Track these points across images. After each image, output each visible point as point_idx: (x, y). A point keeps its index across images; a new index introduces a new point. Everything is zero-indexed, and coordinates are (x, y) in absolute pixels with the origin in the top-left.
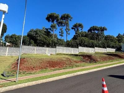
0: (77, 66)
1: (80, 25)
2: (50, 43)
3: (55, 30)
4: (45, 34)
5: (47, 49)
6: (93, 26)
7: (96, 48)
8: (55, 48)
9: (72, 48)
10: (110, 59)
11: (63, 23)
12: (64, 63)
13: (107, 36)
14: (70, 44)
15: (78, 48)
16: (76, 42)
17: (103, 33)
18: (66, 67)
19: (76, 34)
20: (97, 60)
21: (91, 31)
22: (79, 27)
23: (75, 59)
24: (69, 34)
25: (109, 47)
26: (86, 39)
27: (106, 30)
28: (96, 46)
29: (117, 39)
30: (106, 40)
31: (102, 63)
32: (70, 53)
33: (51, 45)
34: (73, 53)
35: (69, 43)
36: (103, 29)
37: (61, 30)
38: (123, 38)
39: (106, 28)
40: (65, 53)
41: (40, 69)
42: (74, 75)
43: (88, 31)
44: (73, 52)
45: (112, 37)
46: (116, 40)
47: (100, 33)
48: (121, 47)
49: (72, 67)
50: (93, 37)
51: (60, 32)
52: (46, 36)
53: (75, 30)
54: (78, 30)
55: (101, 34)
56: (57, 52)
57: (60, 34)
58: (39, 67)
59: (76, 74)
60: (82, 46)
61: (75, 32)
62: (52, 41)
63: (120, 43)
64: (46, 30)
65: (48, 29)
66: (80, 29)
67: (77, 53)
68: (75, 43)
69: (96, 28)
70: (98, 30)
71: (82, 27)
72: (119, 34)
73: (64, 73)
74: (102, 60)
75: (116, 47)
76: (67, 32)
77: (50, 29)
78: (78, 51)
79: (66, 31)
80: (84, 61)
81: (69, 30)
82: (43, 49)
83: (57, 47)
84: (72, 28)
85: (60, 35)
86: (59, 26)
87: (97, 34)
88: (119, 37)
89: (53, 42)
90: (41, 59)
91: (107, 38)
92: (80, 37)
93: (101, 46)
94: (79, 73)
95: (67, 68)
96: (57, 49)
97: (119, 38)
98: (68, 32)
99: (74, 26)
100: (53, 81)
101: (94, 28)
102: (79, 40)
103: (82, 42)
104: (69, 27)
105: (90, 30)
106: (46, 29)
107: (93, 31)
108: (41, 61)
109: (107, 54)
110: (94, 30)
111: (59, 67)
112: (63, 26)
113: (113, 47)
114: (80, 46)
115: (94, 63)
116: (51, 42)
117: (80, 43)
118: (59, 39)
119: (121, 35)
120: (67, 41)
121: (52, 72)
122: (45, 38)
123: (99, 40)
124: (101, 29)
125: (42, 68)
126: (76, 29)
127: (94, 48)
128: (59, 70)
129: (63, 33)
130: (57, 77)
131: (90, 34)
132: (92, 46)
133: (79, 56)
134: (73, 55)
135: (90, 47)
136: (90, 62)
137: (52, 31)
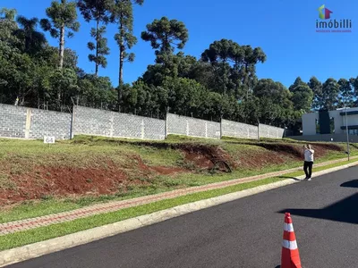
0: (169, 186)
1: (176, 29)
2: (41, 91)
3: (70, 35)
4: (19, 46)
5: (29, 114)
6: (223, 41)
7: (224, 122)
8: (67, 111)
9: (139, 118)
10: (271, 161)
11: (109, 8)
12: (118, 173)
13: (263, 81)
14: (135, 100)
15: (163, 118)
16: (159, 96)
17: (253, 71)
18: (128, 188)
19: (158, 61)
20: (233, 165)
21: (213, 59)
22: (170, 33)
23: (155, 159)
24: (131, 59)
25: (265, 120)
26: (195, 87)
27: (262, 59)
28: (226, 117)
29: (291, 94)
30: (259, 96)
31: (249, 175)
32: (130, 138)
33: (47, 99)
34: (143, 138)
35: (129, 96)
36: (253, 57)
37: (97, 34)
38: (307, 93)
39: (262, 53)
40: (111, 135)
41: (15, 199)
42: (167, 215)
43: (203, 55)
44: (143, 133)
45: (276, 88)
46: (287, 100)
47: (244, 71)
48: (299, 124)
49: (154, 190)
50: (217, 80)
51: (90, 46)
52: (25, 56)
53: (154, 45)
54: (166, 45)
55: (247, 71)
56: (77, 132)
57: (94, 52)
58: (10, 190)
59: (175, 212)
60: (179, 114)
61: (157, 53)
62: (55, 82)
63: (299, 108)
64: (19, 26)
65: (32, 22)
66: (174, 42)
67: (160, 138)
68: (153, 99)
69: (231, 49)
70: (237, 57)
71: (183, 37)
72: (298, 80)
73: (127, 210)
74: (249, 162)
75: (286, 122)
76: (122, 48)
77: (44, 22)
78: (163, 129)
79: (119, 43)
80: (188, 169)
81: (131, 41)
82: (9, 116)
83: (78, 110)
84: (145, 37)
85: (91, 58)
86: (87, 16)
87: (231, 70)
88: (298, 89)
89: (57, 85)
90: (16, 159)
91: (263, 89)
92: (172, 74)
93: (243, 116)
94: (184, 209)
95: (133, 195)
96: (77, 120)
97: (298, 92)
98: (127, 51)
99: (153, 29)
100: (94, 244)
101: (224, 48)
102: (171, 88)
103: (178, 97)
104: (130, 30)
105: (209, 54)
106: (22, 20)
107: (219, 60)
108: (16, 168)
109: (262, 145)
110: (223, 56)
111: (101, 192)
112: (106, 20)
113: (277, 123)
114: (172, 112)
115: (225, 176)
116: (47, 85)
117: (174, 98)
118: (86, 77)
119: (304, 84)
120: (122, 88)
121: (75, 211)
122: (18, 64)
123: (236, 92)
124: (247, 53)
125: (24, 196)
126: (159, 42)
127: (220, 121)
128: (101, 200)
129: (105, 52)
130: (106, 226)
131: (208, 69)
132: (214, 114)
133: (173, 147)
134: (147, 144)
135: (208, 117)
136: (211, 171)
137: (53, 33)
